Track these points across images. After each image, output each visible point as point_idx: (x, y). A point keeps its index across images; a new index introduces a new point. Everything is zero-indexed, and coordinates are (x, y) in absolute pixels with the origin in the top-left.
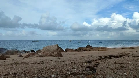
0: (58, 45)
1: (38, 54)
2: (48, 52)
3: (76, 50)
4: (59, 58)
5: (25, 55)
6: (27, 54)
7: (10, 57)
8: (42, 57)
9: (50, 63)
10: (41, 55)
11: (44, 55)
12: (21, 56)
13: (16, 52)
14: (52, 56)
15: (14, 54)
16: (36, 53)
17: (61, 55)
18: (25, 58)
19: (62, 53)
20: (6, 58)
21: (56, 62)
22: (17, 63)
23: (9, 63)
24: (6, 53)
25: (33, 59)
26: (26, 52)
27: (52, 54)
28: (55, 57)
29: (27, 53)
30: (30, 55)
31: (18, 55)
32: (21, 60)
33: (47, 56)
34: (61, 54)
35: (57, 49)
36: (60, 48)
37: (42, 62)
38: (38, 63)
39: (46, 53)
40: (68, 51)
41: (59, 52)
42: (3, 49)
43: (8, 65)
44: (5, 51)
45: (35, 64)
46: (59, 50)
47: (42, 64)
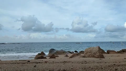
0: (99, 47)
1: (81, 54)
2: (90, 53)
3: (118, 52)
4: (101, 59)
5: (70, 55)
6: (72, 55)
7: (58, 57)
8: (85, 57)
9: (93, 63)
10: (84, 56)
11: (87, 56)
12: (67, 56)
13: (63, 52)
14: (94, 57)
15: (61, 54)
16: (79, 54)
17: (103, 57)
18: (70, 58)
19: (104, 55)
20: (56, 57)
21: (98, 63)
22: (64, 61)
24: (55, 53)
25: (77, 59)
26: (70, 53)
27: (94, 55)
28: (97, 58)
29: (72, 53)
30: (74, 56)
31: (64, 54)
32: (67, 59)
33: (89, 57)
34: (103, 55)
35: (99, 50)
36: (102, 49)
37: (85, 62)
38: (82, 63)
39: (89, 54)
40: (110, 53)
41: (101, 53)
42: (53, 49)
43: (58, 62)
44: (55, 51)
45: (80, 64)
46: (101, 51)
47: (85, 64)
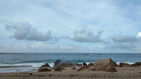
0: (111, 59)
1: (91, 67)
2: (101, 66)
3: (132, 65)
4: (113, 73)
5: (78, 68)
7: (65, 69)
8: (95, 70)
9: (103, 78)
10: (94, 69)
11: (97, 69)
12: (74, 69)
13: (69, 64)
14: (104, 70)
15: (68, 66)
16: (88, 66)
17: (114, 70)
18: (78, 71)
19: (117, 68)
20: (62, 70)
21: (109, 77)
22: (72, 75)
23: (65, 74)
24: (61, 65)
25: (85, 72)
26: (78, 65)
27: (105, 68)
28: (108, 71)
29: (80, 66)
30: (82, 69)
31: (72, 67)
32: (75, 72)
33: (99, 70)
34: (115, 69)
35: (110, 63)
36: (114, 62)
37: (95, 76)
38: (91, 77)
39: (99, 67)
40: (123, 66)
41: (112, 66)
42: (59, 61)
43: (64, 76)
44: (61, 63)
45: (89, 77)
46: (113, 64)
47: (95, 78)
